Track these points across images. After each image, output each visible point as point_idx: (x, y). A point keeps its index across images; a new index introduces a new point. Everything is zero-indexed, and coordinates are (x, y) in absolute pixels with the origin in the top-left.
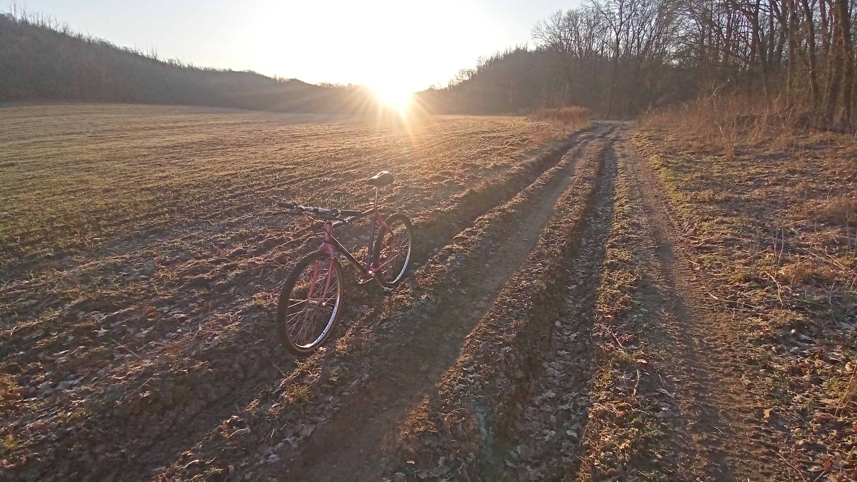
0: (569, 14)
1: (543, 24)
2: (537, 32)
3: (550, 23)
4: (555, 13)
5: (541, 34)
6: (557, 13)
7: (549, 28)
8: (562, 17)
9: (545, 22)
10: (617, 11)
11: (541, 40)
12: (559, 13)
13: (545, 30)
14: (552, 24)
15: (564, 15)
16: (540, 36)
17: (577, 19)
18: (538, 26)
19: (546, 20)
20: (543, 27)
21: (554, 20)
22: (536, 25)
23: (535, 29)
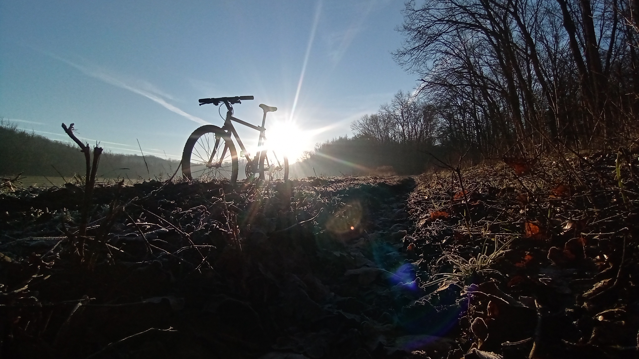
0: (372, 117)
3: (361, 122)
4: (364, 116)
7: (361, 124)
8: (368, 119)
9: (358, 121)
10: (400, 114)
11: (357, 131)
12: (366, 116)
13: (359, 125)
14: (363, 122)
15: (369, 117)
16: (356, 129)
17: (377, 119)
18: (355, 123)
19: (359, 120)
20: (357, 124)
21: (364, 120)
22: (352, 123)
23: (352, 125)
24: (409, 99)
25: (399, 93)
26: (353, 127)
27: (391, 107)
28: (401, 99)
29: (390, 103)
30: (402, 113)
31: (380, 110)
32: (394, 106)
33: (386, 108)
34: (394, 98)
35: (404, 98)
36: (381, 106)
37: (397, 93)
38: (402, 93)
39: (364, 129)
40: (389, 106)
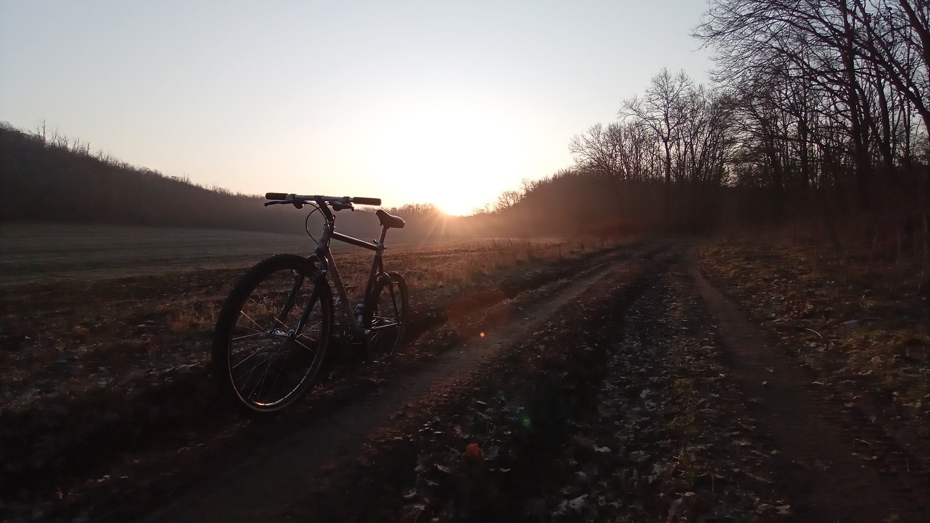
0: (611, 130)
1: (580, 137)
2: (575, 147)
3: (589, 137)
4: (594, 126)
5: (580, 148)
6: (596, 127)
7: (588, 142)
8: (602, 131)
9: (583, 136)
10: (662, 117)
11: (580, 154)
12: (598, 127)
13: (584, 144)
14: (592, 137)
15: (605, 128)
16: (578, 151)
17: (619, 132)
18: (576, 140)
19: (585, 134)
20: (581, 141)
21: (594, 134)
22: (572, 139)
23: (572, 143)
24: (681, 86)
26: (574, 148)
27: (643, 103)
28: (666, 86)
29: (641, 96)
30: (666, 115)
31: (622, 110)
32: (650, 100)
33: (635, 105)
34: (651, 86)
35: (673, 84)
36: (624, 102)
37: (657, 74)
38: (668, 73)
39: (593, 150)
40: (639, 101)
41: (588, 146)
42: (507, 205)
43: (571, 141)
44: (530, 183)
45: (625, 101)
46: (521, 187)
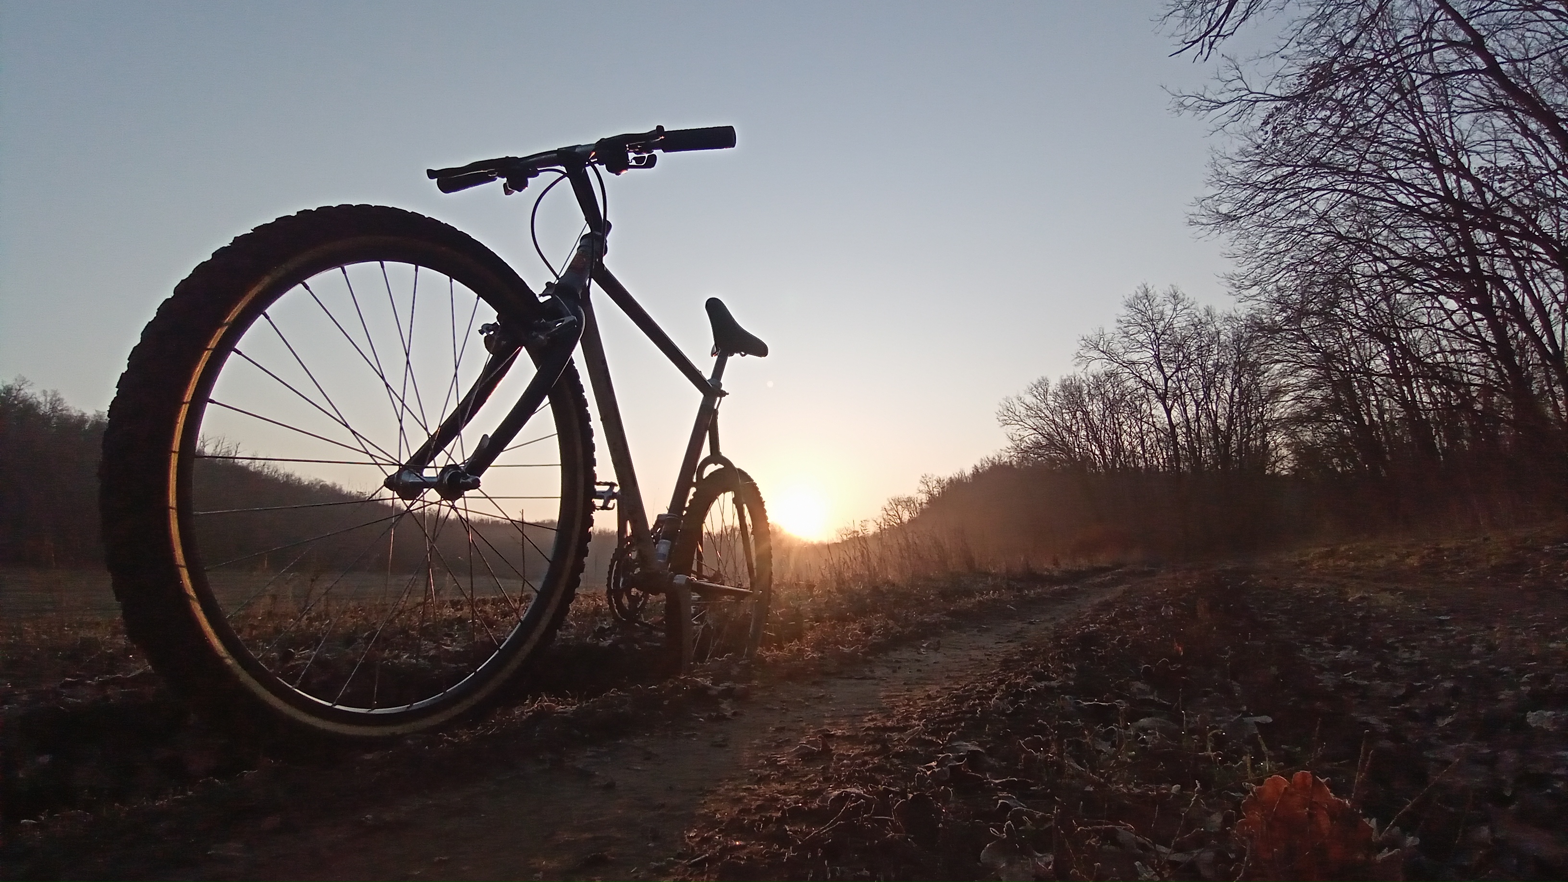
0: (1064, 387)
1: (1015, 401)
2: (1008, 417)
3: (1029, 400)
4: (1035, 382)
5: (1017, 418)
6: (1040, 383)
7: (1029, 408)
8: (1050, 390)
9: (1019, 399)
10: (1151, 360)
11: (1018, 427)
12: (1043, 383)
13: (1022, 410)
14: (1034, 400)
15: (1054, 385)
16: (1014, 422)
17: (1079, 389)
18: (1008, 405)
19: (1021, 395)
20: (1017, 406)
21: (1037, 394)
22: (1002, 403)
23: (1001, 410)
24: (1175, 310)
25: (1140, 294)
26: (1006, 418)
27: (1116, 341)
28: (1150, 312)
29: (1111, 328)
30: (1156, 356)
31: (1081, 352)
32: (1127, 335)
33: (1102, 343)
34: (1124, 311)
35: (1161, 308)
36: (1083, 339)
37: (1134, 294)
38: (1151, 292)
39: (1039, 422)
40: (1108, 337)
41: (1029, 413)
42: (899, 521)
43: (1001, 408)
44: (935, 482)
45: (1085, 338)
46: (921, 489)
